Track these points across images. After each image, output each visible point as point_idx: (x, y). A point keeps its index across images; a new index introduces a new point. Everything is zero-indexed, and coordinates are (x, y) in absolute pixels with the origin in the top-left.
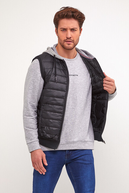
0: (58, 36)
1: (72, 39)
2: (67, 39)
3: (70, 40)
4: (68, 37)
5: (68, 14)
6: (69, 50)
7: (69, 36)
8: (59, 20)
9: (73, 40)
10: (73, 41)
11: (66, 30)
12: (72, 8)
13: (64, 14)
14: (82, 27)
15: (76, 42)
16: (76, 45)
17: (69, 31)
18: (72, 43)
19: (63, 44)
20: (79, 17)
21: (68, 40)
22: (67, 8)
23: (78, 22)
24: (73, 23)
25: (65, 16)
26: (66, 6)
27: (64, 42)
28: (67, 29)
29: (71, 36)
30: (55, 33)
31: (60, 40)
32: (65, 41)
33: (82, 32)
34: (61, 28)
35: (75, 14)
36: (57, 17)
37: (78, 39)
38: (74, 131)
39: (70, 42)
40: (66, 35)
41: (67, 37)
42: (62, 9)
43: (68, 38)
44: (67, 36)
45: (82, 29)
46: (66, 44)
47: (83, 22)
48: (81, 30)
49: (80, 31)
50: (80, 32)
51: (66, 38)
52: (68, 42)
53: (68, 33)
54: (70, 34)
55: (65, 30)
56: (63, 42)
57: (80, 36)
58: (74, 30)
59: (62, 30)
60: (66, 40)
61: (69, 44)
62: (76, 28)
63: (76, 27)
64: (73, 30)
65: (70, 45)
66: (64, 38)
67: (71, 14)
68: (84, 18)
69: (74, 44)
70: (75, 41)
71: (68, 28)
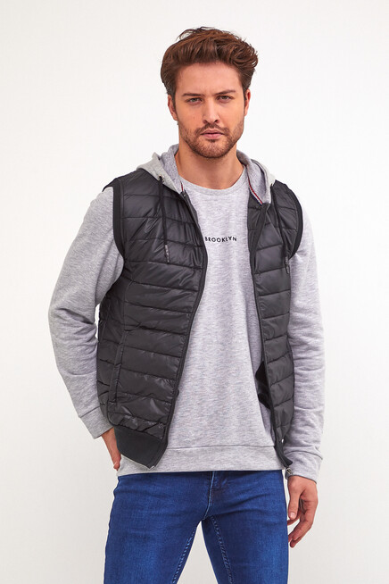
0: (177, 118)
1: (221, 125)
2: (205, 128)
3: (215, 129)
4: (209, 121)
5: (205, 49)
6: (214, 157)
7: (212, 117)
8: (177, 71)
9: (225, 129)
10: (226, 132)
11: (200, 99)
12: (214, 31)
13: (193, 51)
14: (251, 89)
15: (234, 132)
16: (235, 142)
17: (211, 102)
18: (222, 137)
19: (195, 141)
20: (240, 57)
21: (209, 129)
22: (200, 30)
23: (238, 72)
24: (222, 77)
25: (194, 57)
26: (195, 27)
27: (197, 137)
28: (204, 95)
29: (218, 118)
30: (167, 110)
31: (185, 130)
32: (199, 132)
33: (251, 102)
34: (185, 95)
35: (225, 48)
36: (172, 61)
37: (241, 125)
39: (215, 136)
40: (204, 115)
41: (205, 122)
42: (185, 36)
43: (208, 124)
44: (205, 118)
45: (249, 94)
46: (204, 142)
47: (251, 72)
48: (247, 96)
49: (245, 99)
50: (246, 104)
51: (202, 125)
52: (210, 136)
53: (207, 109)
54: (214, 110)
55: (197, 99)
56: (194, 136)
57: (245, 115)
58: (225, 97)
59: (188, 101)
60: (202, 129)
61: (213, 141)
62: (233, 91)
63: (230, 88)
64: (222, 97)
65: (216, 143)
66: (195, 123)
67: (213, 48)
68: (255, 58)
69: (229, 139)
70: (232, 129)
71: (208, 93)
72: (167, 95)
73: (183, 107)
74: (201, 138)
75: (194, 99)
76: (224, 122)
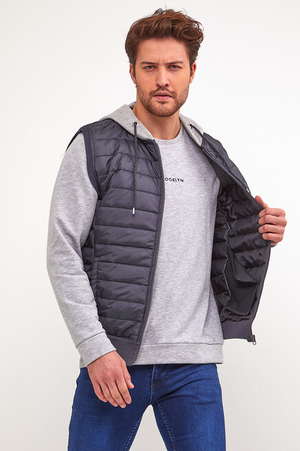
0: (136, 82)
1: (170, 89)
2: (157, 90)
3: (165, 91)
4: (160, 84)
6: (162, 116)
7: (164, 81)
8: (137, 44)
9: (174, 93)
10: (173, 95)
11: (155, 67)
14: (197, 62)
15: (181, 96)
16: (182, 104)
17: (163, 69)
18: (171, 100)
19: (149, 101)
21: (161, 91)
23: (186, 47)
24: (173, 50)
27: (151, 98)
28: (158, 64)
29: (168, 83)
31: (142, 92)
32: (153, 94)
33: (196, 73)
34: (143, 63)
35: (176, 26)
36: (134, 36)
37: (187, 90)
38: (170, 318)
39: (165, 98)
40: (157, 80)
41: (158, 85)
43: (159, 87)
44: (158, 82)
45: (195, 66)
46: (155, 103)
48: (193, 67)
49: (191, 69)
50: (192, 74)
51: (155, 88)
52: (161, 98)
53: (160, 75)
54: (165, 76)
55: (152, 66)
56: (148, 97)
57: (190, 82)
58: (175, 66)
59: (145, 68)
60: (155, 91)
61: (163, 103)
62: (182, 62)
63: (180, 60)
64: (172, 66)
65: (165, 105)
66: (150, 87)
68: (201, 36)
69: (177, 102)
70: (179, 93)
71: (161, 62)
72: (129, 64)
73: (141, 73)
74: (154, 99)
75: (150, 67)
76: (173, 87)
